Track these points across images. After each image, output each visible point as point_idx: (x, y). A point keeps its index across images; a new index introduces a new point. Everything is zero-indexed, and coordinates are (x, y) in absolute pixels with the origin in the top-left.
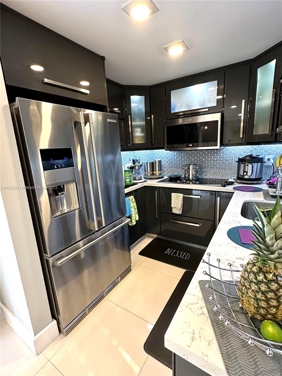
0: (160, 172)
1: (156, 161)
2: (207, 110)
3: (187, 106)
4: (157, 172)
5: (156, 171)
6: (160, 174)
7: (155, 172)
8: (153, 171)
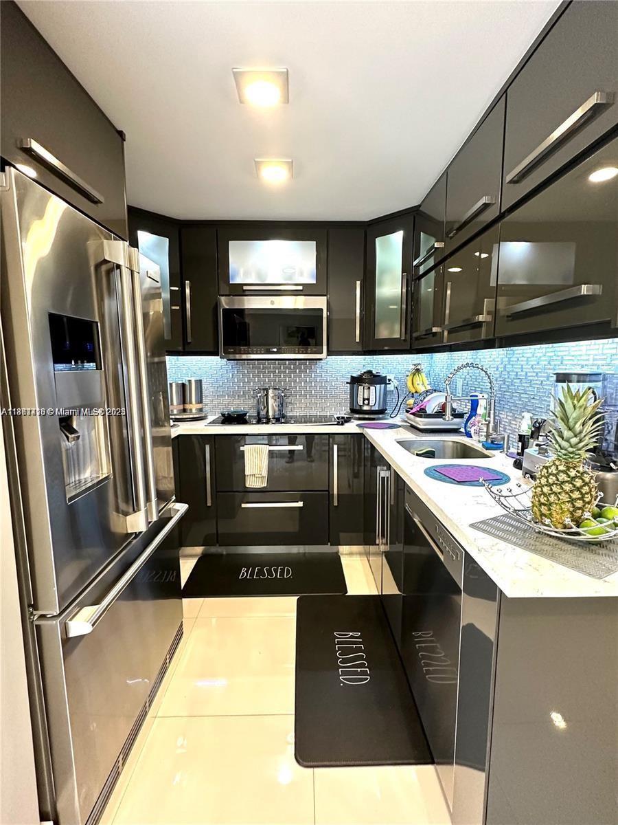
0: (199, 406)
1: (190, 381)
2: (301, 288)
3: (259, 275)
4: (193, 407)
5: (191, 403)
6: (201, 410)
7: (188, 406)
8: (184, 402)
